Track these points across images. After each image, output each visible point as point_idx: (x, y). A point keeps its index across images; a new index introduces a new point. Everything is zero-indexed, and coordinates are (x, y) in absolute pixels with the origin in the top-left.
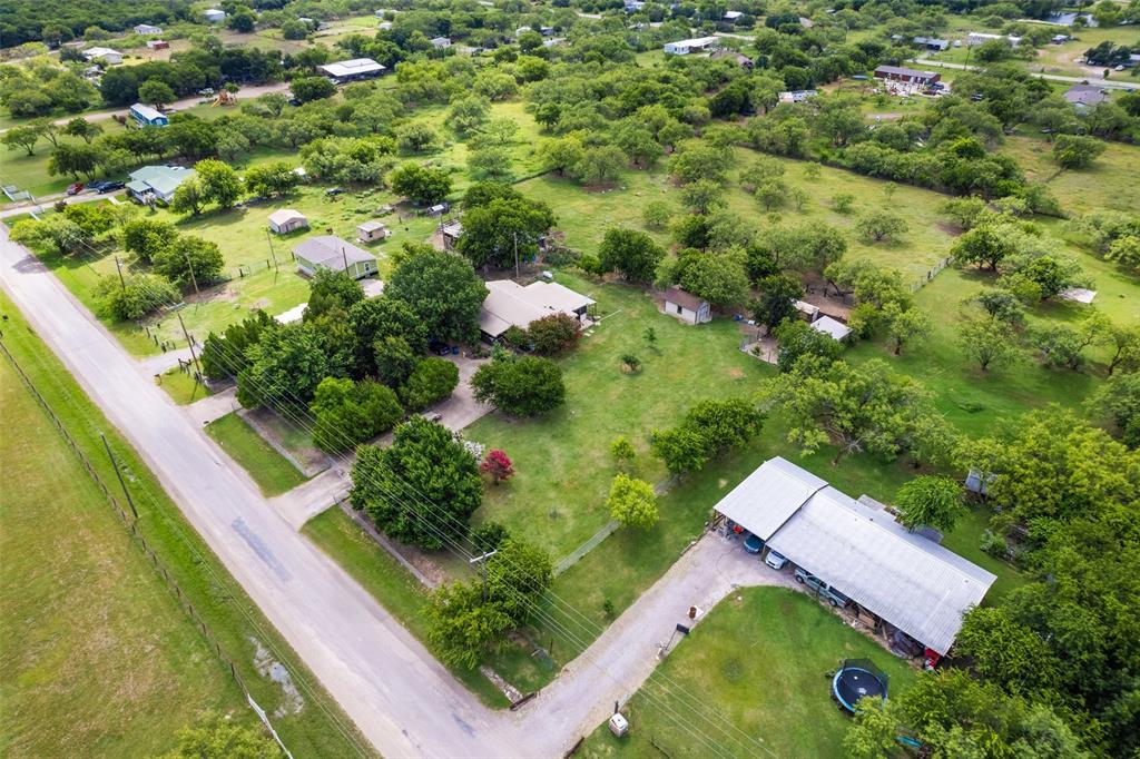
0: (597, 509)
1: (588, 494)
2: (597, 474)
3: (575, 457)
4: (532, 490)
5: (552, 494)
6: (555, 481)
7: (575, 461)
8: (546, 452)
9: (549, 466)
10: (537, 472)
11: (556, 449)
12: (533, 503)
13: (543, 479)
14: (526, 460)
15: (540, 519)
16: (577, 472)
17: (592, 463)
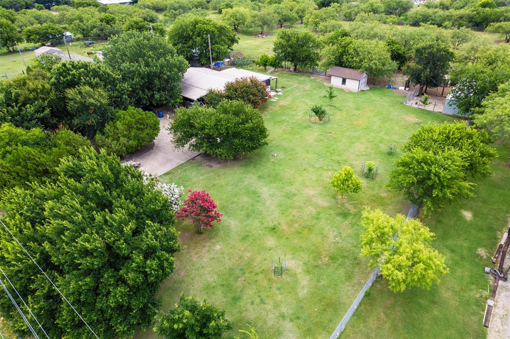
0: (333, 258)
1: (315, 239)
2: (319, 213)
3: (288, 196)
4: (245, 238)
5: (271, 242)
6: (271, 225)
7: (288, 201)
8: (255, 192)
9: (261, 208)
10: (248, 216)
11: (265, 189)
12: (249, 255)
13: (256, 223)
14: (233, 203)
15: (260, 277)
16: (294, 212)
17: (308, 201)
